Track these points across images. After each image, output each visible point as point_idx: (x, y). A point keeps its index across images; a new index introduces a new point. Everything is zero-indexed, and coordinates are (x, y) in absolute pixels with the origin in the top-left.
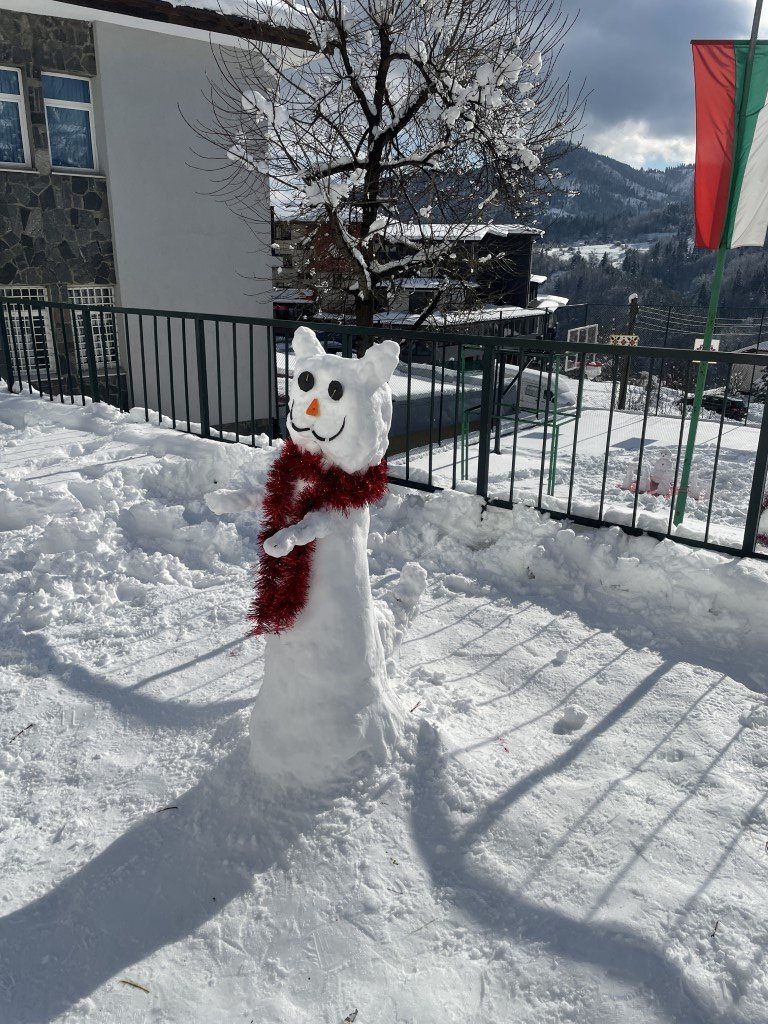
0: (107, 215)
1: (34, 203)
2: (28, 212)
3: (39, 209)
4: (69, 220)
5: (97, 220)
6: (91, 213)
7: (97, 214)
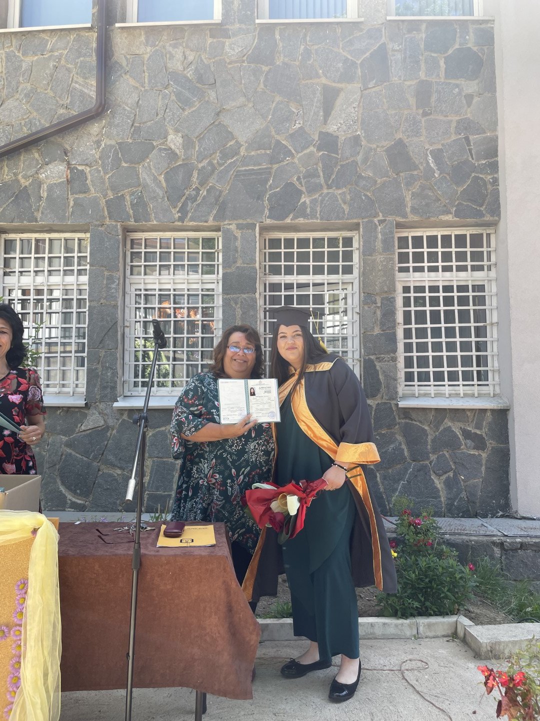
0: (490, 86)
1: (347, 77)
2: (336, 92)
3: (357, 86)
4: (412, 101)
5: (469, 98)
6: (457, 86)
7: (471, 87)
